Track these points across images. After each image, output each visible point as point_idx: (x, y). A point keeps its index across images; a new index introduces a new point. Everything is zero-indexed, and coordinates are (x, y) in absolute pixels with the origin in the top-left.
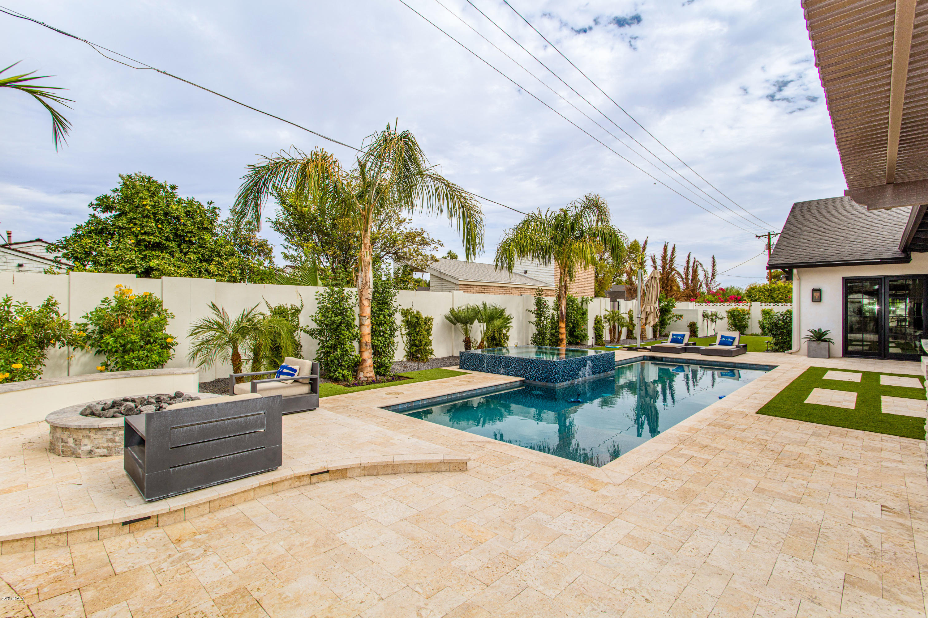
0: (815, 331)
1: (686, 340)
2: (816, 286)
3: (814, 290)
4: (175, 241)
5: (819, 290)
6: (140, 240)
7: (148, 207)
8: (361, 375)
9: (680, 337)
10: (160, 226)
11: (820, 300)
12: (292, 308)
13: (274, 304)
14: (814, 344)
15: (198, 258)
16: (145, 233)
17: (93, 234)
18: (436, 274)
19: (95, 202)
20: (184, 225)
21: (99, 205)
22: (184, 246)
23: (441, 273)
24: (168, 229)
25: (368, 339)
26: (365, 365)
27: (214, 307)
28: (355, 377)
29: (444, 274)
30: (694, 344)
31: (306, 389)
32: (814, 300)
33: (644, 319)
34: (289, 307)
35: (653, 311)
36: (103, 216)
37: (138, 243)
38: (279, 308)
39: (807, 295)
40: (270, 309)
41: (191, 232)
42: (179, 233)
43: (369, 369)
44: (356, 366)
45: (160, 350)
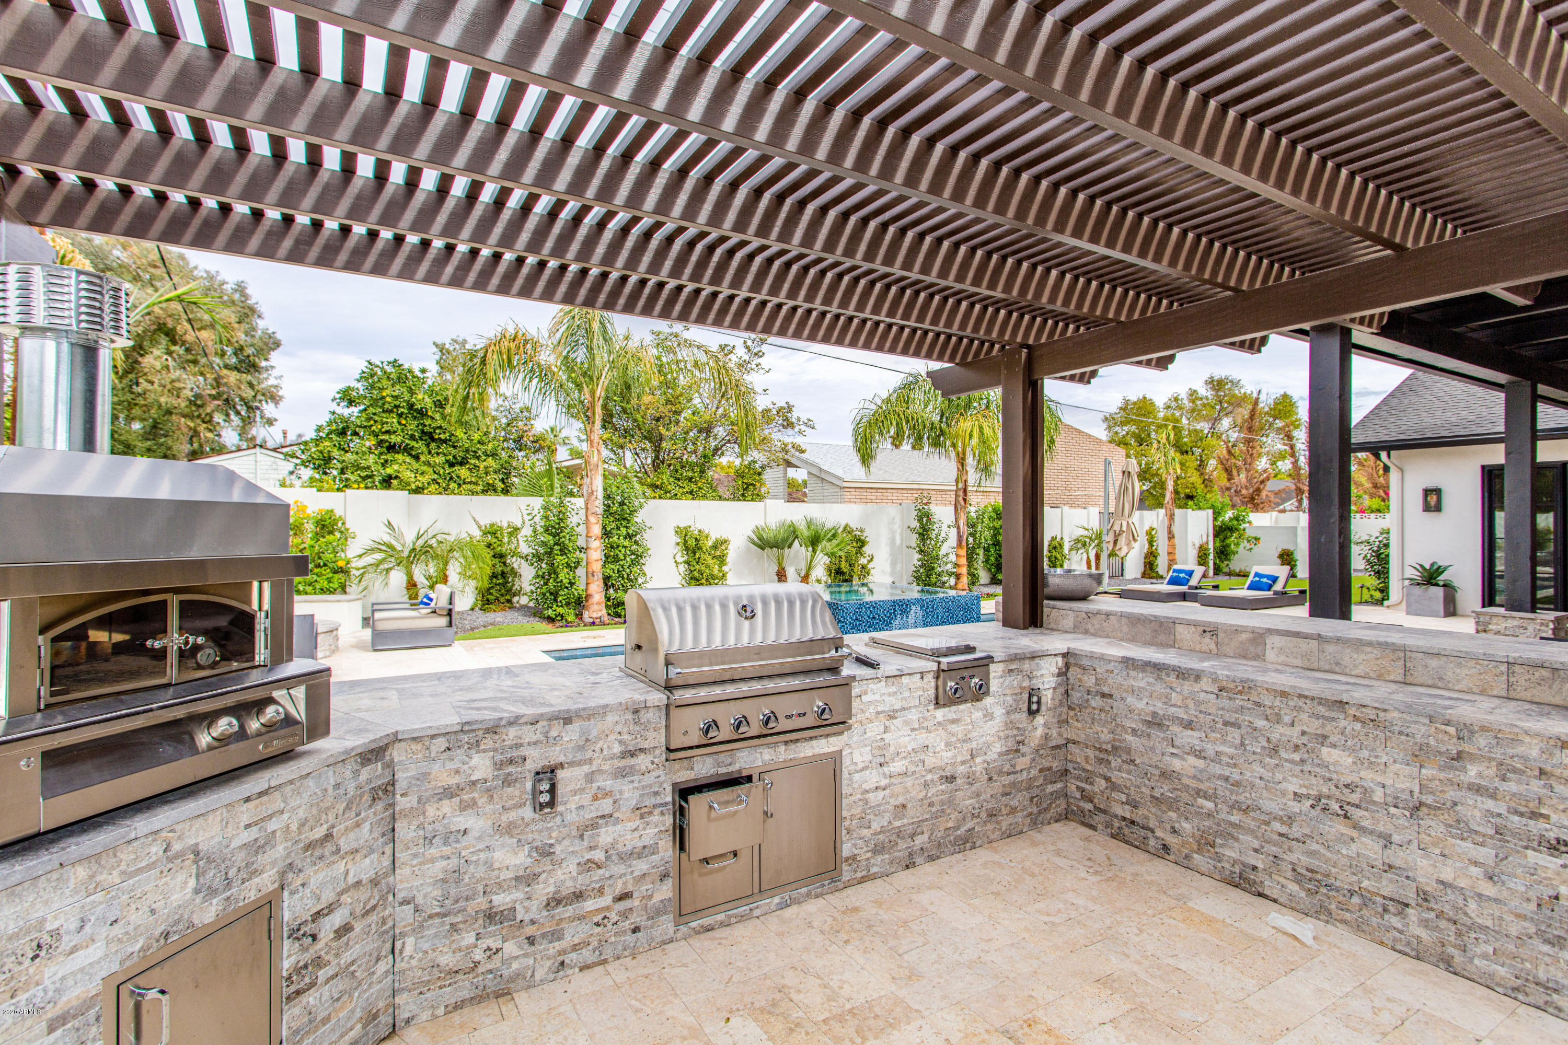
0: (1421, 566)
1: (1194, 582)
2: (1431, 484)
3: (1427, 492)
4: (421, 439)
5: (1438, 491)
6: (382, 440)
7: (388, 399)
8: (586, 615)
9: (1182, 575)
10: (404, 422)
11: (1438, 508)
12: (509, 526)
13: (485, 521)
14: (1417, 590)
15: (447, 461)
16: (388, 432)
17: (333, 436)
18: (815, 471)
19: (338, 396)
20: (433, 418)
21: (342, 399)
22: (433, 445)
23: (821, 469)
24: (412, 425)
25: (597, 567)
26: (590, 601)
27: (390, 525)
28: (579, 616)
29: (826, 472)
30: (1216, 587)
31: (443, 621)
32: (1427, 508)
33: (1112, 543)
34: (505, 525)
35: (1124, 528)
36: (346, 412)
37: (380, 443)
38: (492, 525)
39: (1415, 500)
40: (480, 527)
41: (440, 427)
42: (426, 429)
43: (596, 607)
44: (580, 603)
45: (331, 575)
